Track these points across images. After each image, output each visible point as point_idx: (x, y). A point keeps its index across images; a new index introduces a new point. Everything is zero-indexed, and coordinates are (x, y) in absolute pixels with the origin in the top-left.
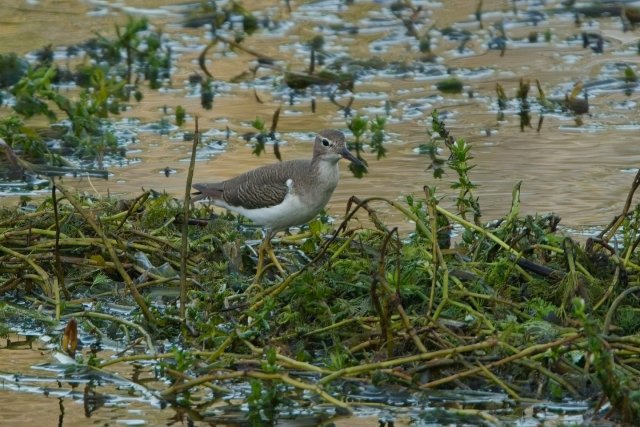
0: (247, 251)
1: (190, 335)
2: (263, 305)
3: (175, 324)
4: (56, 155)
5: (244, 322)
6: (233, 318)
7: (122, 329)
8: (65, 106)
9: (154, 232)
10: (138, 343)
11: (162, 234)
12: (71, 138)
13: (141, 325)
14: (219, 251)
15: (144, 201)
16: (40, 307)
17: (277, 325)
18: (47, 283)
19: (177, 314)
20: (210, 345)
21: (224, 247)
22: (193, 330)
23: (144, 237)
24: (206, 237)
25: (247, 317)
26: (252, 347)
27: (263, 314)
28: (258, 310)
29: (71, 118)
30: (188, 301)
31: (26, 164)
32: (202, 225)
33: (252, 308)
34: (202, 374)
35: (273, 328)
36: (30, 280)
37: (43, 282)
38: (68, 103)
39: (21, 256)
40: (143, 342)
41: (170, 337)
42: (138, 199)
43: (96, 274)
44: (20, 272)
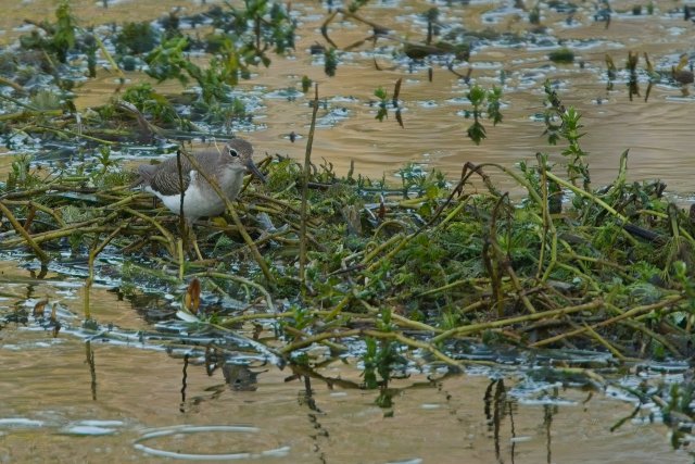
0: (366, 214)
1: (309, 294)
2: (379, 267)
3: (295, 284)
4: (185, 121)
5: (361, 282)
6: (350, 279)
7: (244, 289)
8: (196, 74)
9: (277, 195)
10: (259, 302)
11: (284, 197)
12: (200, 105)
13: (261, 284)
14: (339, 215)
15: (267, 164)
16: (165, 267)
17: (393, 286)
18: (172, 245)
19: (297, 274)
20: (327, 305)
21: (344, 211)
22: (312, 290)
23: (266, 200)
24: (327, 201)
25: (363, 278)
26: (368, 306)
27: (378, 275)
28: (375, 271)
29: (201, 85)
30: (307, 262)
31: (156, 129)
32: (324, 189)
33: (369, 269)
34: (319, 332)
35: (388, 289)
36: (156, 241)
37: (168, 243)
38: (199, 71)
39: (147, 218)
40: (263, 301)
41: (289, 296)
42: (261, 164)
43: (218, 236)
44: (146, 234)
